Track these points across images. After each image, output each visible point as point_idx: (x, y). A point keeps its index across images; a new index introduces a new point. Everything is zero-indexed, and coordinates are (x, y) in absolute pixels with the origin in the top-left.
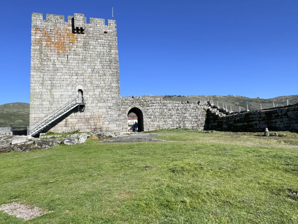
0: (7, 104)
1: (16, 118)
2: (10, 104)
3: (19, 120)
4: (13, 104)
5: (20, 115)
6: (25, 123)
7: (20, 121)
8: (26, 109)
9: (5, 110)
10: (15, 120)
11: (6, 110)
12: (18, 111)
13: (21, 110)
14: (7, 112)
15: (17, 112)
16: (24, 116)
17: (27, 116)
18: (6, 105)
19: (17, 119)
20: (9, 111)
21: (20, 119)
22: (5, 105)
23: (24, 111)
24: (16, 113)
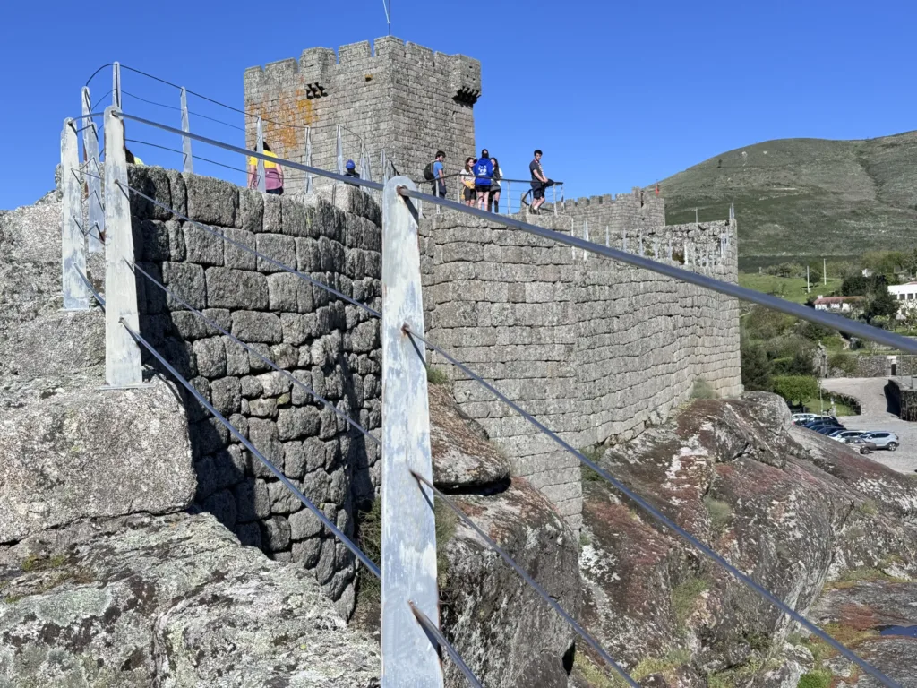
0: (727, 154)
1: (759, 217)
2: (738, 152)
3: (770, 225)
4: (754, 150)
5: (777, 201)
6: (793, 237)
7: (775, 229)
8: (805, 171)
9: (717, 185)
10: (755, 227)
11: (723, 181)
12: (768, 185)
13: (783, 174)
14: (724, 190)
15: (766, 188)
16: (794, 205)
17: (806, 201)
18: (723, 161)
19: (762, 223)
20: (734, 185)
21: (777, 219)
22: (720, 162)
23: (794, 178)
24: (762, 193)
